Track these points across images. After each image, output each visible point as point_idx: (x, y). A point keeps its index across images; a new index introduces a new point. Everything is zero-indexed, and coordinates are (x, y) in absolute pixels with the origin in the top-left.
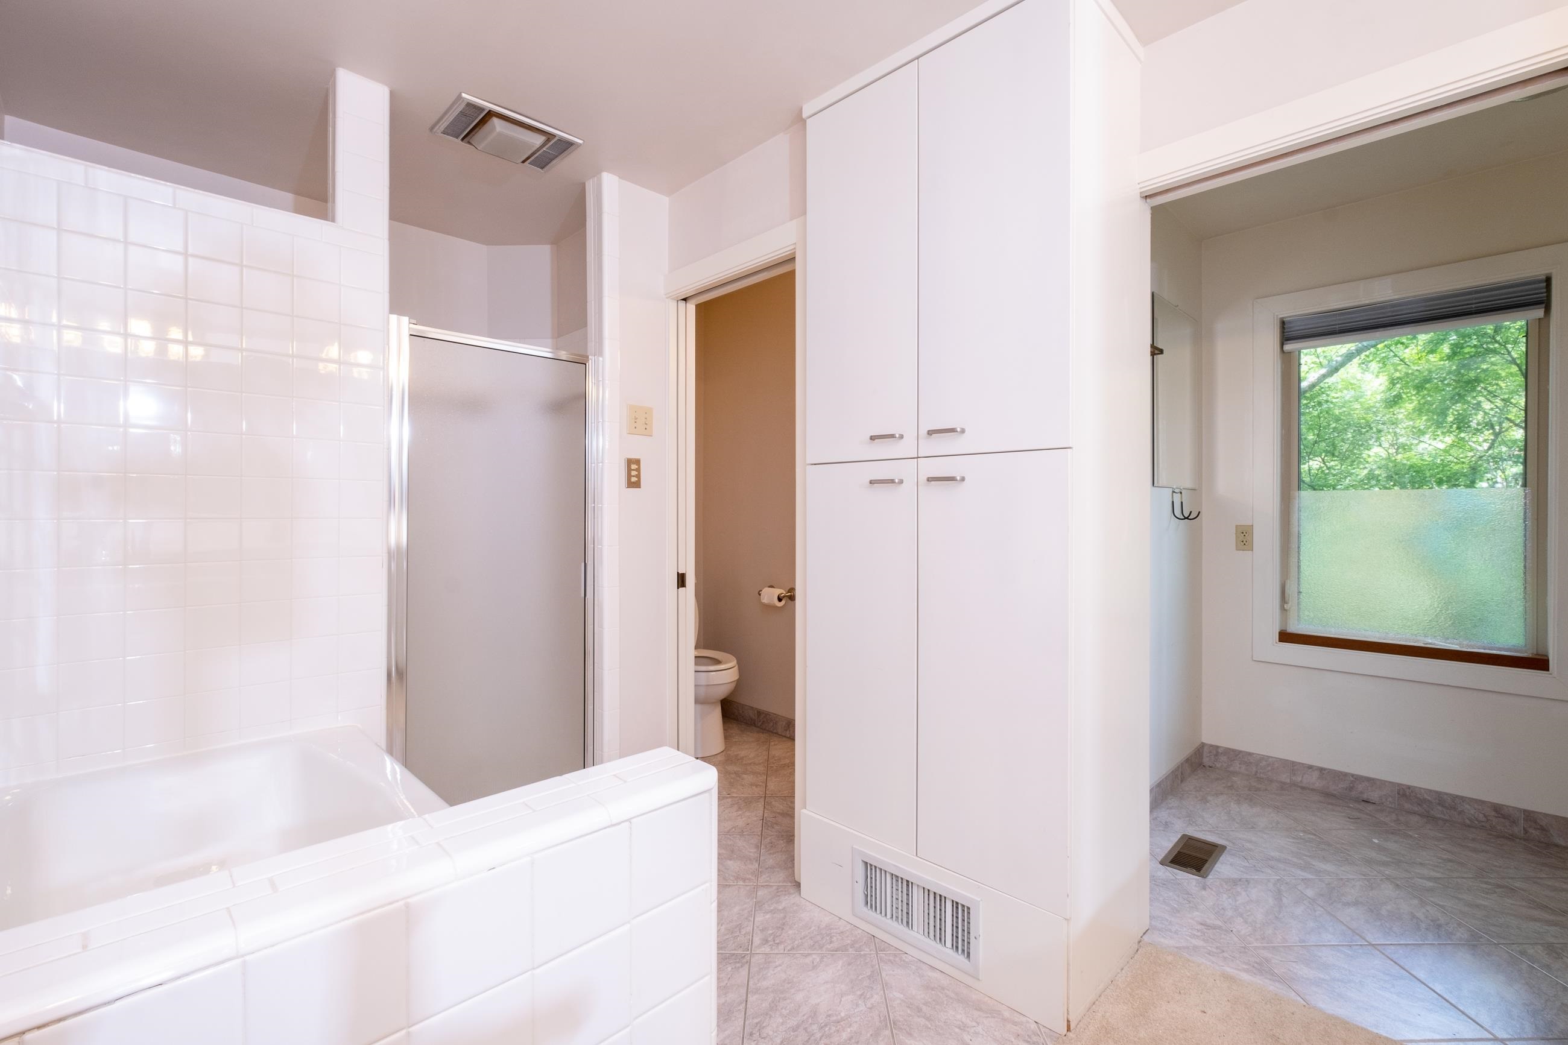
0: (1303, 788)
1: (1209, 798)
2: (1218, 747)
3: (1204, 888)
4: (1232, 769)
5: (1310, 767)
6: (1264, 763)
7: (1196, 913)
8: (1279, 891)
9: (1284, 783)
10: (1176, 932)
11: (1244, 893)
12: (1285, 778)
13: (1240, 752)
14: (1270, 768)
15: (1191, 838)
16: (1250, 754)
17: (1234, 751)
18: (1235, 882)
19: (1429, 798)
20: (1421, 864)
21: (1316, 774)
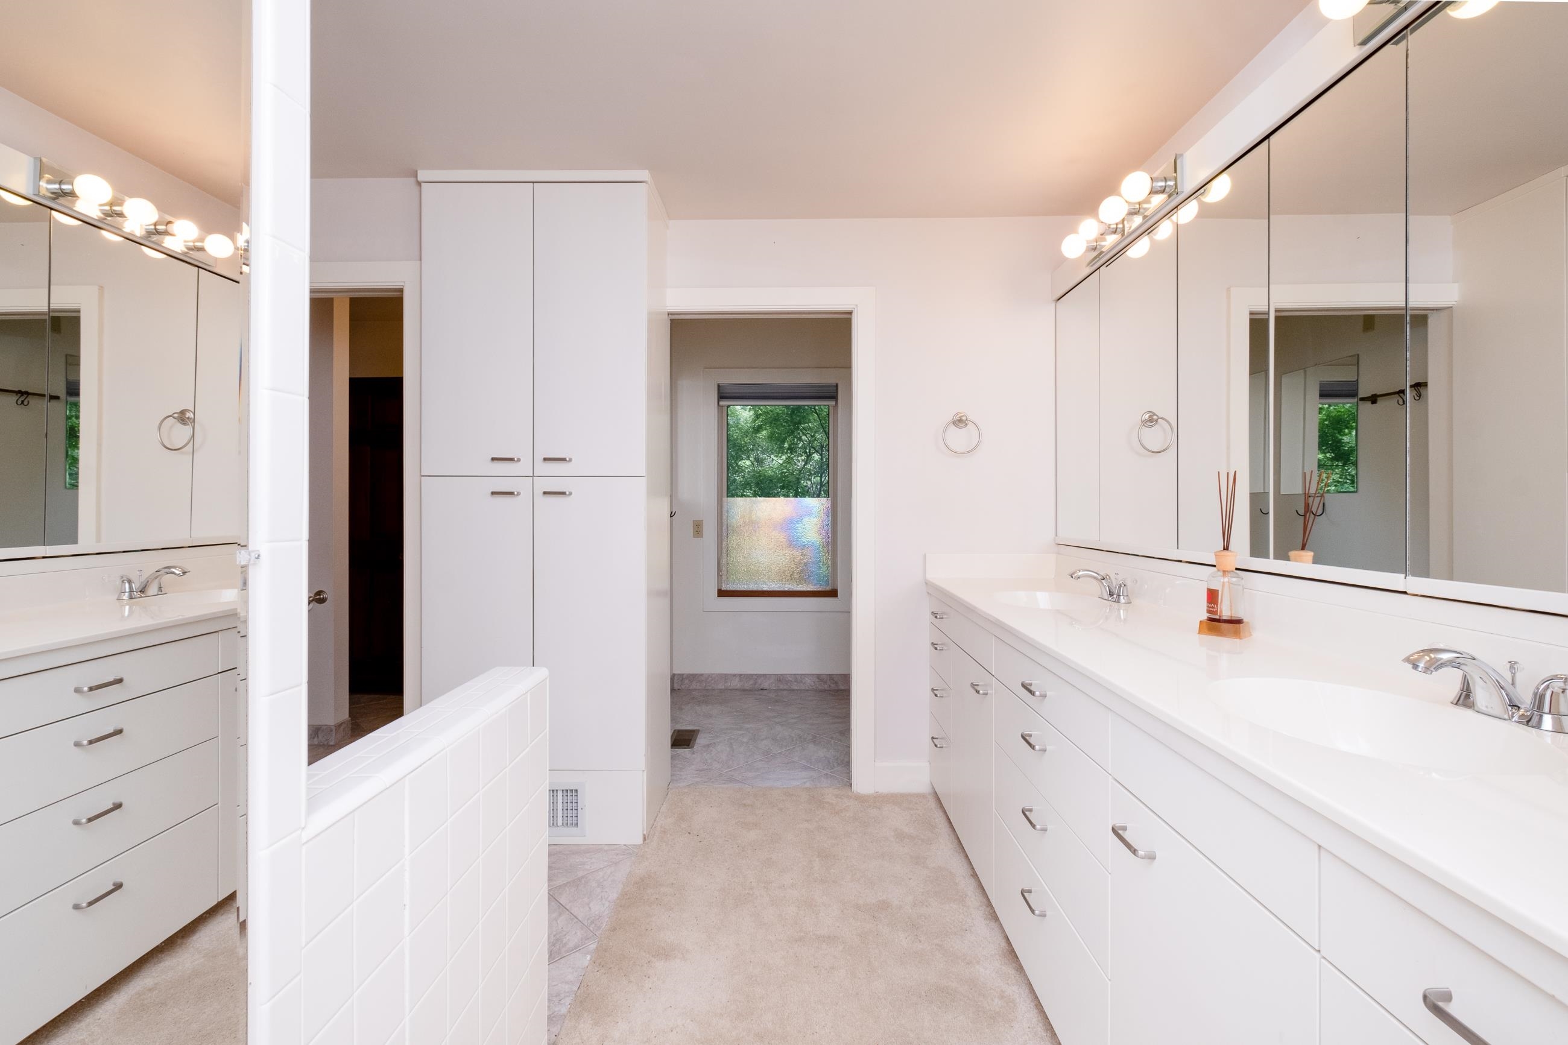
0: (731, 690)
1: (683, 707)
2: (683, 674)
3: (693, 753)
4: (691, 688)
5: (735, 675)
6: (710, 679)
7: (693, 767)
8: (731, 744)
9: (721, 689)
10: (685, 779)
11: (714, 750)
12: (721, 686)
13: (697, 674)
14: (713, 682)
15: (679, 731)
16: (702, 675)
17: (692, 675)
18: (708, 746)
19: (791, 679)
20: (791, 713)
21: (737, 679)
